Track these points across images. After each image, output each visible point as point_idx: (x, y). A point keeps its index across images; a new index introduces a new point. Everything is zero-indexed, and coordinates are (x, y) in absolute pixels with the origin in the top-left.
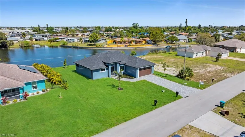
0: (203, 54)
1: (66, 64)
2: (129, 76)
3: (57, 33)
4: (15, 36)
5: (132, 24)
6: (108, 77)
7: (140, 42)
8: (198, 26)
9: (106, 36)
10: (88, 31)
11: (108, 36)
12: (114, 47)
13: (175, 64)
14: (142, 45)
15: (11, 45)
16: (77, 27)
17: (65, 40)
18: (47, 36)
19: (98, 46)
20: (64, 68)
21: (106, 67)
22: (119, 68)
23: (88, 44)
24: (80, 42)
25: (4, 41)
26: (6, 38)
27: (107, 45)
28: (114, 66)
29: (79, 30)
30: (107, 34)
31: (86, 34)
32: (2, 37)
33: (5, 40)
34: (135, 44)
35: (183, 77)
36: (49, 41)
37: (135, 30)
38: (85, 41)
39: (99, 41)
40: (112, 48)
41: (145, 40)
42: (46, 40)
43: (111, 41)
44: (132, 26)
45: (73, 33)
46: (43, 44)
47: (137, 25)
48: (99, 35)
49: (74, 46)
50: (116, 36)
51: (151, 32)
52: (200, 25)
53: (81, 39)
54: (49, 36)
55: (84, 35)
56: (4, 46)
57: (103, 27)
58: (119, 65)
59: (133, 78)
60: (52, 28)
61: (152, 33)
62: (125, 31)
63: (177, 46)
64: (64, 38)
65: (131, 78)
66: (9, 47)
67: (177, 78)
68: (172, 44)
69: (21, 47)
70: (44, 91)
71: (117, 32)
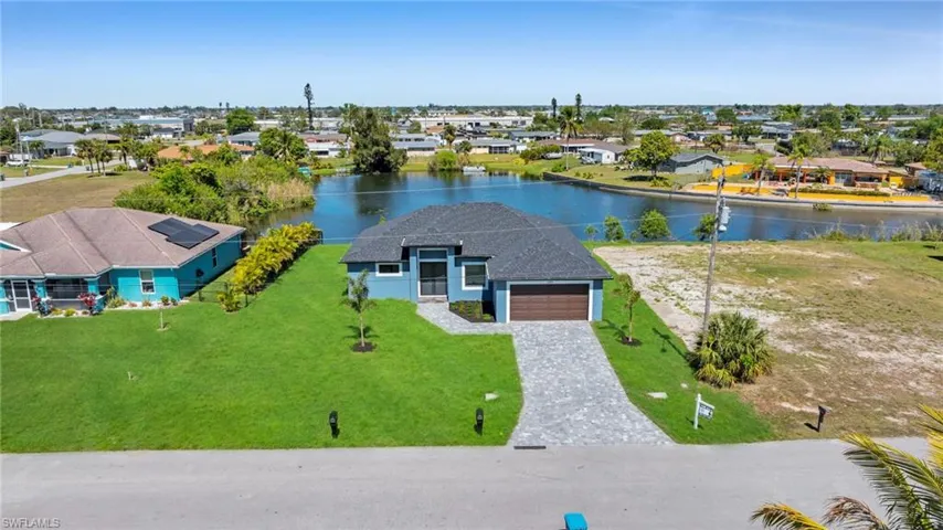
15: (399, 163)
22: (456, 271)
26: (390, 142)
27: (698, 184)
33: (385, 148)
36: (525, 155)
39: (685, 165)
46: (501, 165)
49: (581, 178)
53: (628, 153)
56: (383, 165)
59: (484, 321)
65: (473, 320)
69: (431, 170)
70: (165, 302)
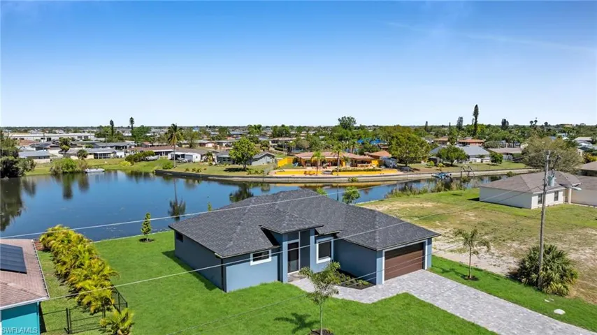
0: (556, 198)
1: (149, 230)
2: (348, 278)
3: (154, 140)
4: (49, 147)
5: (339, 120)
6: (279, 280)
7: (363, 162)
8: (500, 124)
9: (274, 147)
10: (230, 136)
11: (280, 147)
12: (297, 175)
13: (486, 229)
14: (370, 170)
15: (27, 169)
16: (207, 126)
17: (169, 156)
18: (128, 146)
19: (253, 172)
20: (143, 240)
21: (271, 246)
22: (315, 248)
23: (228, 166)
24: (207, 163)
25: (11, 158)
26: (17, 152)
27: (276, 171)
28: (298, 240)
29: (210, 134)
30: (277, 142)
31: (225, 142)
32: (6, 149)
33: (13, 158)
34: (351, 168)
35: (537, 282)
36: (129, 159)
37: (347, 133)
38: (219, 159)
39: (256, 160)
40: (290, 177)
41: (376, 158)
42: (121, 156)
43: (286, 159)
44: (337, 123)
45: (192, 139)
46: (113, 167)
47: (350, 121)
48: (257, 145)
49: (190, 172)
50: (300, 148)
51: (393, 137)
52: (504, 122)
53: (209, 154)
54: (133, 147)
55: (220, 144)
56: (11, 171)
57: (267, 127)
58: (316, 238)
59: (366, 286)
60: (145, 129)
61: (397, 138)
62: (323, 135)
63: (463, 173)
64: (167, 153)
65: (358, 287)
66: (23, 175)
67: (516, 285)
68: (451, 169)
69: (55, 174)
71: (302, 138)
